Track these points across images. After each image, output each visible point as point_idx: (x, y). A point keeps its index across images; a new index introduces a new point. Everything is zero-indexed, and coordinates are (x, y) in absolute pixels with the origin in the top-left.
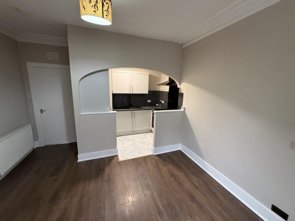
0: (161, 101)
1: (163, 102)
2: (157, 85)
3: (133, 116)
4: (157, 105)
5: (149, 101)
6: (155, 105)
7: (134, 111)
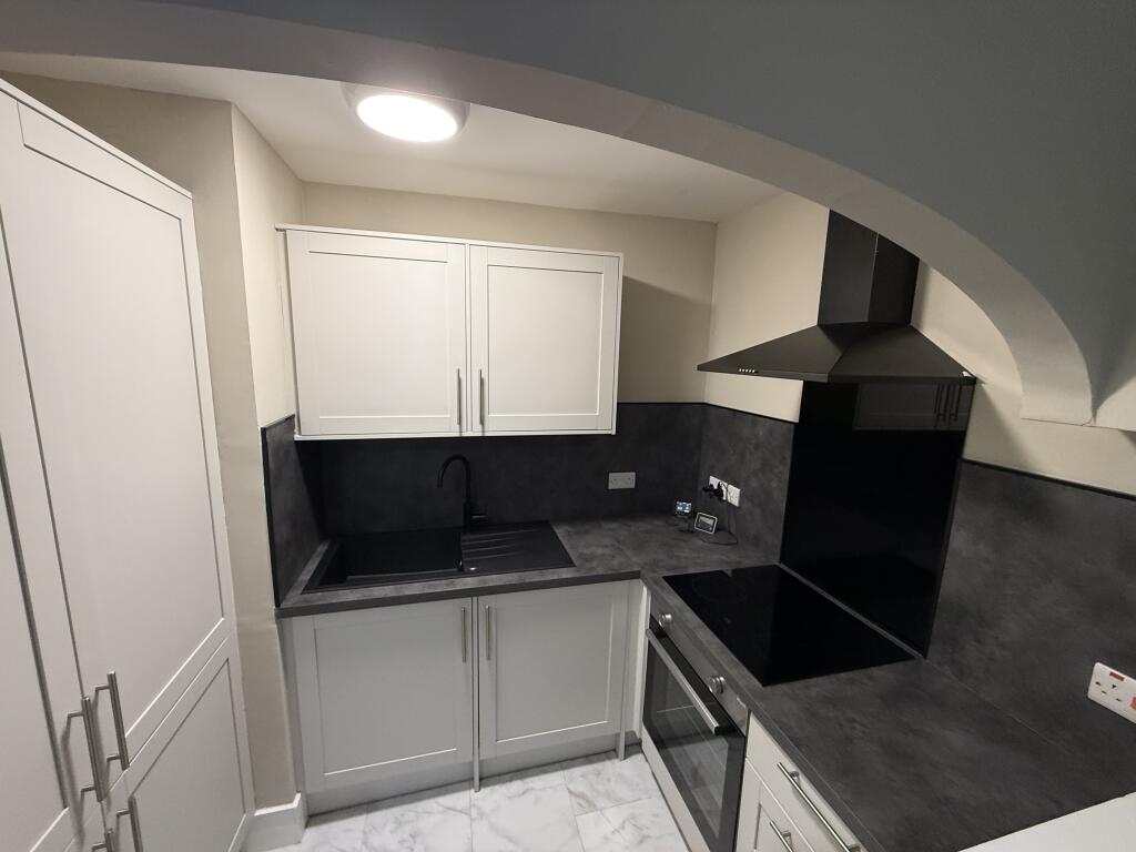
0: (714, 481)
1: (733, 494)
2: (702, 368)
3: (474, 642)
4: (684, 507)
5: (622, 480)
6: (668, 511)
7: (486, 601)
